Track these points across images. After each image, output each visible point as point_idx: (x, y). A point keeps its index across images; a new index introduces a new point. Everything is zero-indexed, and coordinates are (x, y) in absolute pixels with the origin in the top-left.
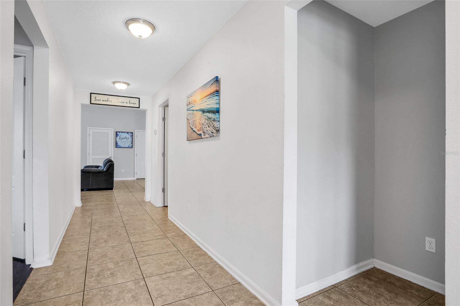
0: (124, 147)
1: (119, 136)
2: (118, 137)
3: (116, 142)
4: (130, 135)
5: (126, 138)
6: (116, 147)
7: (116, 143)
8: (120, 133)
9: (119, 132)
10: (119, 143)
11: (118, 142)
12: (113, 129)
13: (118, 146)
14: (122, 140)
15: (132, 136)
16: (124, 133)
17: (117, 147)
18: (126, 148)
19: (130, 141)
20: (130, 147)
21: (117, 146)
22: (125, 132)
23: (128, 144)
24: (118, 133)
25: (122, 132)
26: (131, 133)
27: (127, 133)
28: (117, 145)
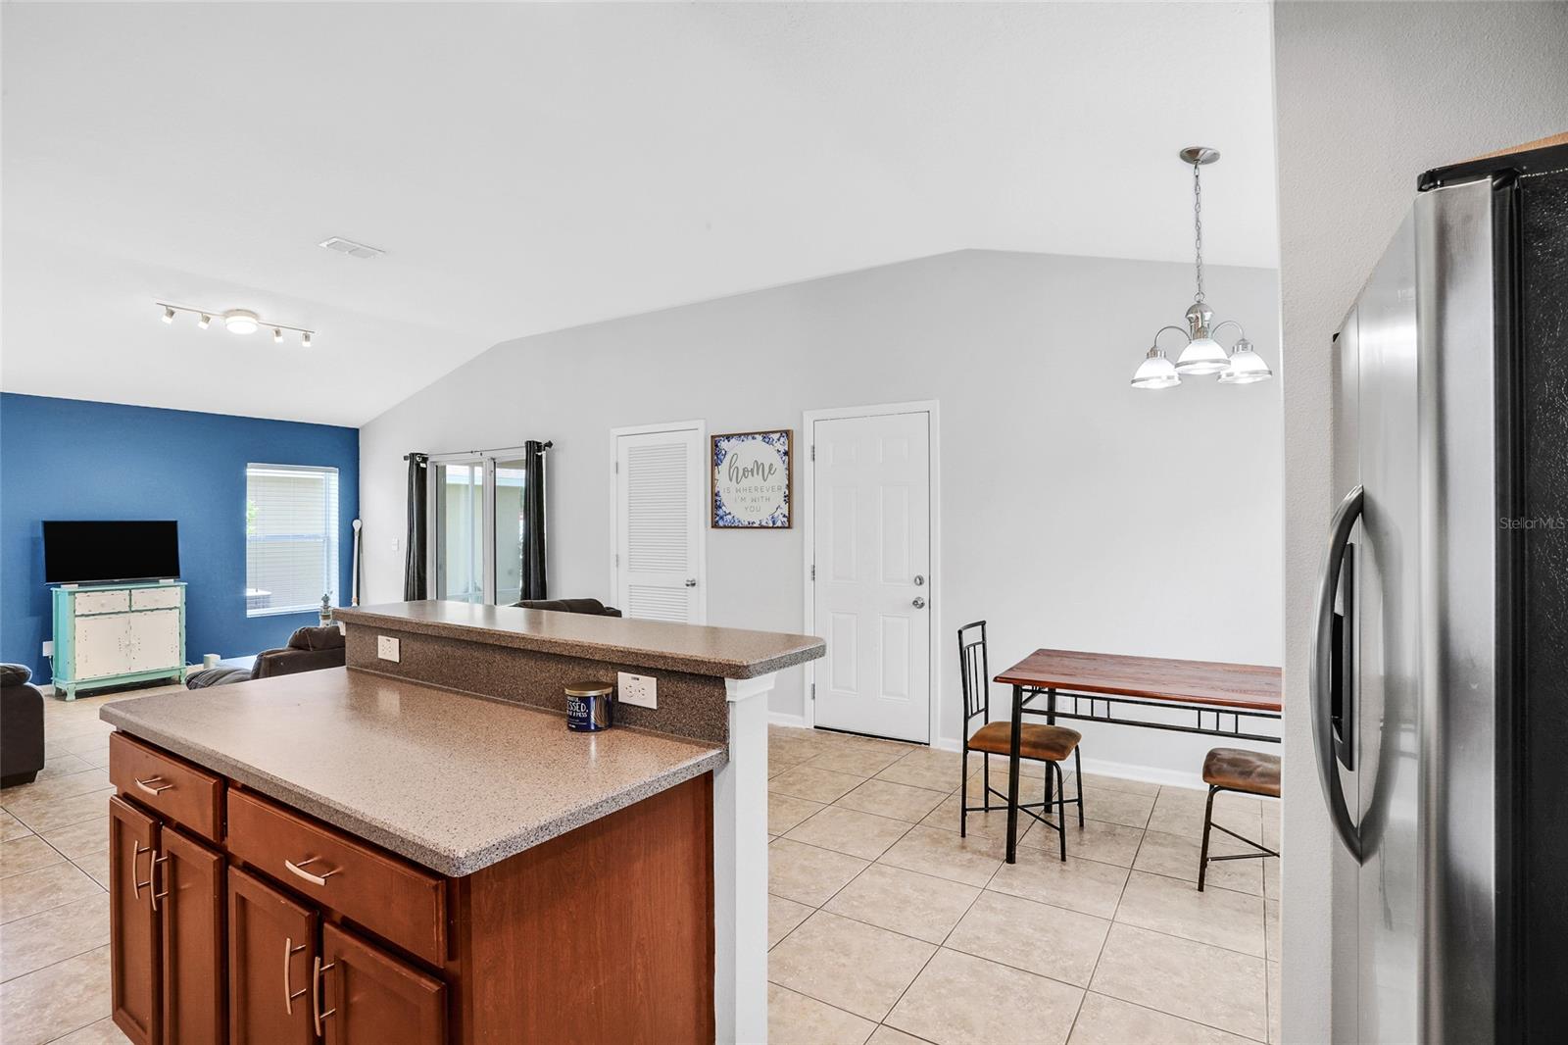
0: (750, 526)
1: (728, 457)
2: (724, 467)
3: (715, 495)
4: (778, 446)
5: (759, 467)
6: (715, 525)
7: (716, 504)
8: (733, 441)
9: (728, 437)
10: (732, 506)
11: (724, 497)
12: (700, 424)
13: (722, 518)
14: (745, 483)
15: (786, 453)
16: (749, 442)
17: (721, 523)
18: (761, 527)
19: (779, 489)
20: (779, 524)
21: (718, 518)
22: (752, 435)
23: (771, 505)
24: (724, 445)
25: (740, 435)
26: (781, 432)
27: (765, 435)
28: (720, 512)
